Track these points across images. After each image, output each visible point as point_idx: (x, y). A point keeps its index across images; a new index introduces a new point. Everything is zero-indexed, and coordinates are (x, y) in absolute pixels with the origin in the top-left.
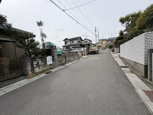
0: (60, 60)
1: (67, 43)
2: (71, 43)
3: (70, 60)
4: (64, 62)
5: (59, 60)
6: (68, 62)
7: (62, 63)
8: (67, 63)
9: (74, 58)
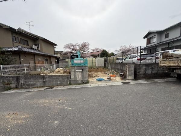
0: (5, 82)
1: (152, 42)
2: (161, 39)
3: (32, 85)
4: (13, 85)
5: (3, 82)
6: (23, 86)
7: (8, 86)
8: (22, 88)
9: (44, 82)
